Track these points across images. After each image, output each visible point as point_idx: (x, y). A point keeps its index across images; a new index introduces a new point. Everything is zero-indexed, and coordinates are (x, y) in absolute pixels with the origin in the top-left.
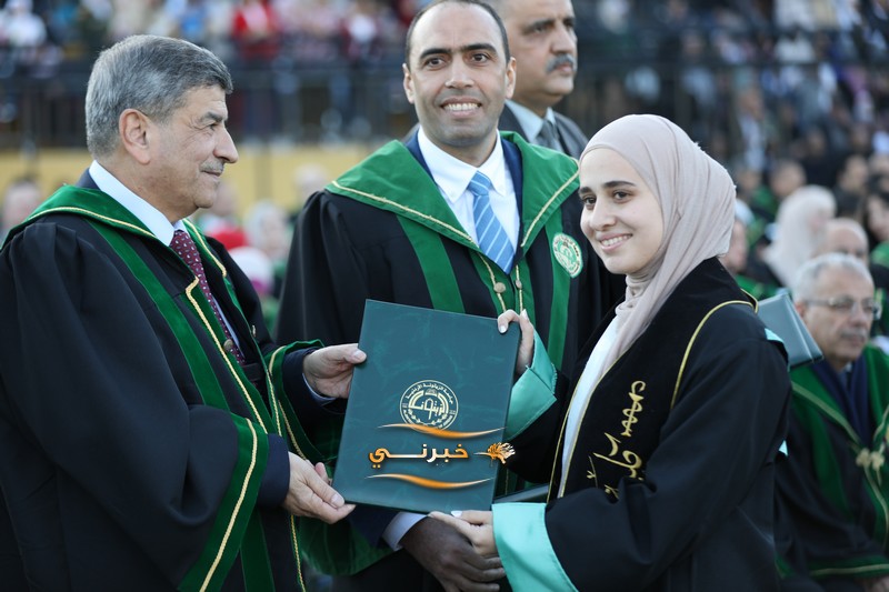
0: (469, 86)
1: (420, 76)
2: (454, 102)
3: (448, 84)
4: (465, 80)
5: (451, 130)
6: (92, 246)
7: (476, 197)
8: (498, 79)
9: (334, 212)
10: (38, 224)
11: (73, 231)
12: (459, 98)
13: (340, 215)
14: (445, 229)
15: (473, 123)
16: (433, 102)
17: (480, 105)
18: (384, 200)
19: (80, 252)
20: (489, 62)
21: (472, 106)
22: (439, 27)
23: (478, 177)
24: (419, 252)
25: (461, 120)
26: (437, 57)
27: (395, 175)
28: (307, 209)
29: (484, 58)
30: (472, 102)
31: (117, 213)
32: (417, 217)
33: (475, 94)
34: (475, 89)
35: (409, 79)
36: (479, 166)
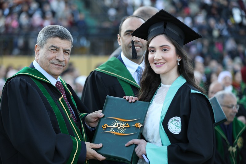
0: (139, 42)
1: (124, 38)
4: (138, 40)
6: (30, 85)
7: (138, 73)
10: (15, 78)
11: (25, 80)
12: (136, 45)
14: (131, 82)
15: (139, 52)
16: (128, 46)
17: (141, 47)
18: (113, 74)
19: (27, 86)
21: (139, 47)
22: (131, 24)
23: (139, 67)
24: (124, 89)
26: (130, 33)
27: (115, 67)
31: (40, 75)
32: (123, 79)
34: (140, 43)
35: (120, 38)
36: (139, 64)
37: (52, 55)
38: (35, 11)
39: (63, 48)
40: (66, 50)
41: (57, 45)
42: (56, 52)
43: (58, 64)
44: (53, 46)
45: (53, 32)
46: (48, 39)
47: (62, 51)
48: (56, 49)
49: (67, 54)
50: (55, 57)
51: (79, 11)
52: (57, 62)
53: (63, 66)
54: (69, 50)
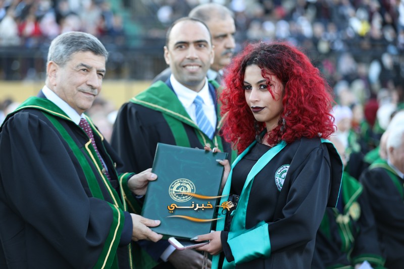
0: (196, 58)
1: (174, 53)
2: (190, 65)
3: (188, 57)
4: (195, 56)
5: (187, 77)
7: (196, 106)
8: (207, 55)
9: (134, 111)
10: (20, 113)
11: (36, 116)
12: (192, 64)
13: (137, 113)
14: (184, 119)
15: (197, 75)
16: (180, 65)
17: (200, 66)
18: (156, 106)
19: (40, 125)
20: (205, 48)
21: (197, 67)
22: (184, 31)
23: (198, 97)
24: (173, 129)
25: (192, 73)
26: (182, 45)
27: (161, 96)
28: (121, 110)
29: (203, 46)
30: (198, 65)
31: (55, 109)
32: (171, 114)
33: (199, 62)
34: (199, 60)
35: (167, 53)
36: (198, 92)
37: (81, 78)
38: (46, 11)
39: (96, 68)
40: (100, 71)
41: (89, 63)
42: (87, 74)
43: (90, 92)
44: (83, 65)
45: (81, 43)
46: (74, 54)
47: (94, 72)
48: (87, 69)
49: (101, 77)
50: (86, 82)
51: (114, 12)
52: (88, 89)
53: (94, 95)
54: (103, 71)
